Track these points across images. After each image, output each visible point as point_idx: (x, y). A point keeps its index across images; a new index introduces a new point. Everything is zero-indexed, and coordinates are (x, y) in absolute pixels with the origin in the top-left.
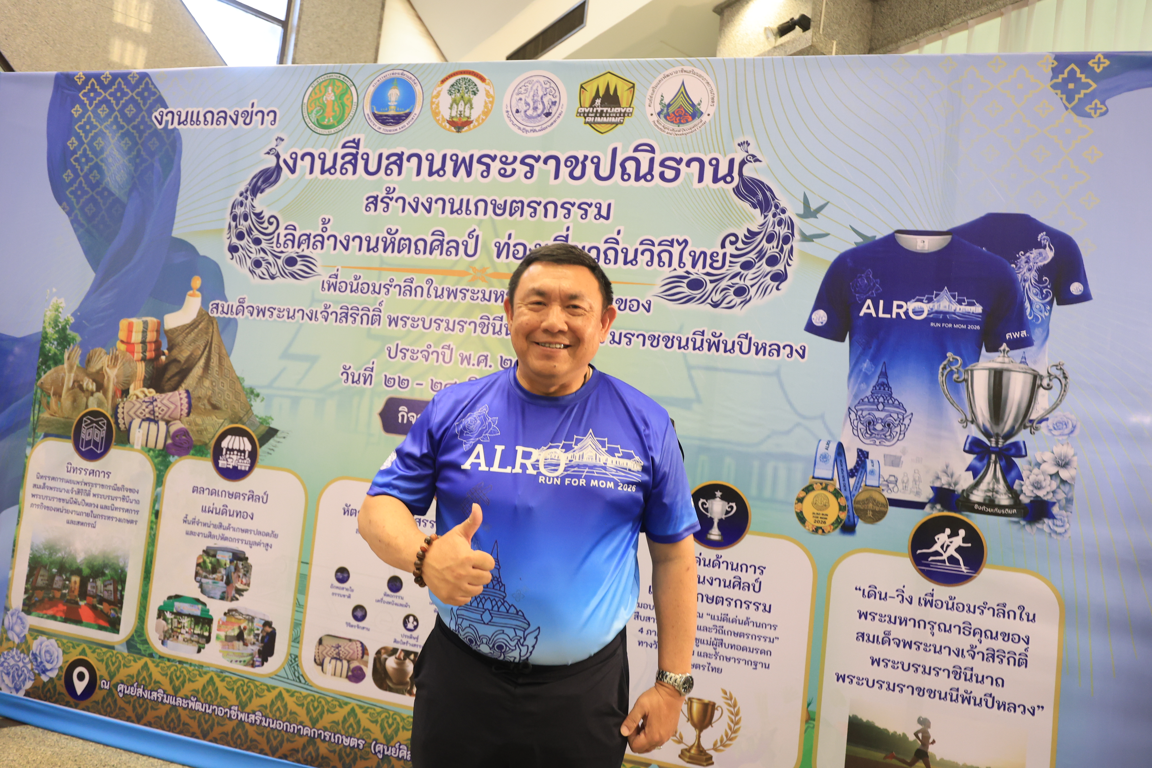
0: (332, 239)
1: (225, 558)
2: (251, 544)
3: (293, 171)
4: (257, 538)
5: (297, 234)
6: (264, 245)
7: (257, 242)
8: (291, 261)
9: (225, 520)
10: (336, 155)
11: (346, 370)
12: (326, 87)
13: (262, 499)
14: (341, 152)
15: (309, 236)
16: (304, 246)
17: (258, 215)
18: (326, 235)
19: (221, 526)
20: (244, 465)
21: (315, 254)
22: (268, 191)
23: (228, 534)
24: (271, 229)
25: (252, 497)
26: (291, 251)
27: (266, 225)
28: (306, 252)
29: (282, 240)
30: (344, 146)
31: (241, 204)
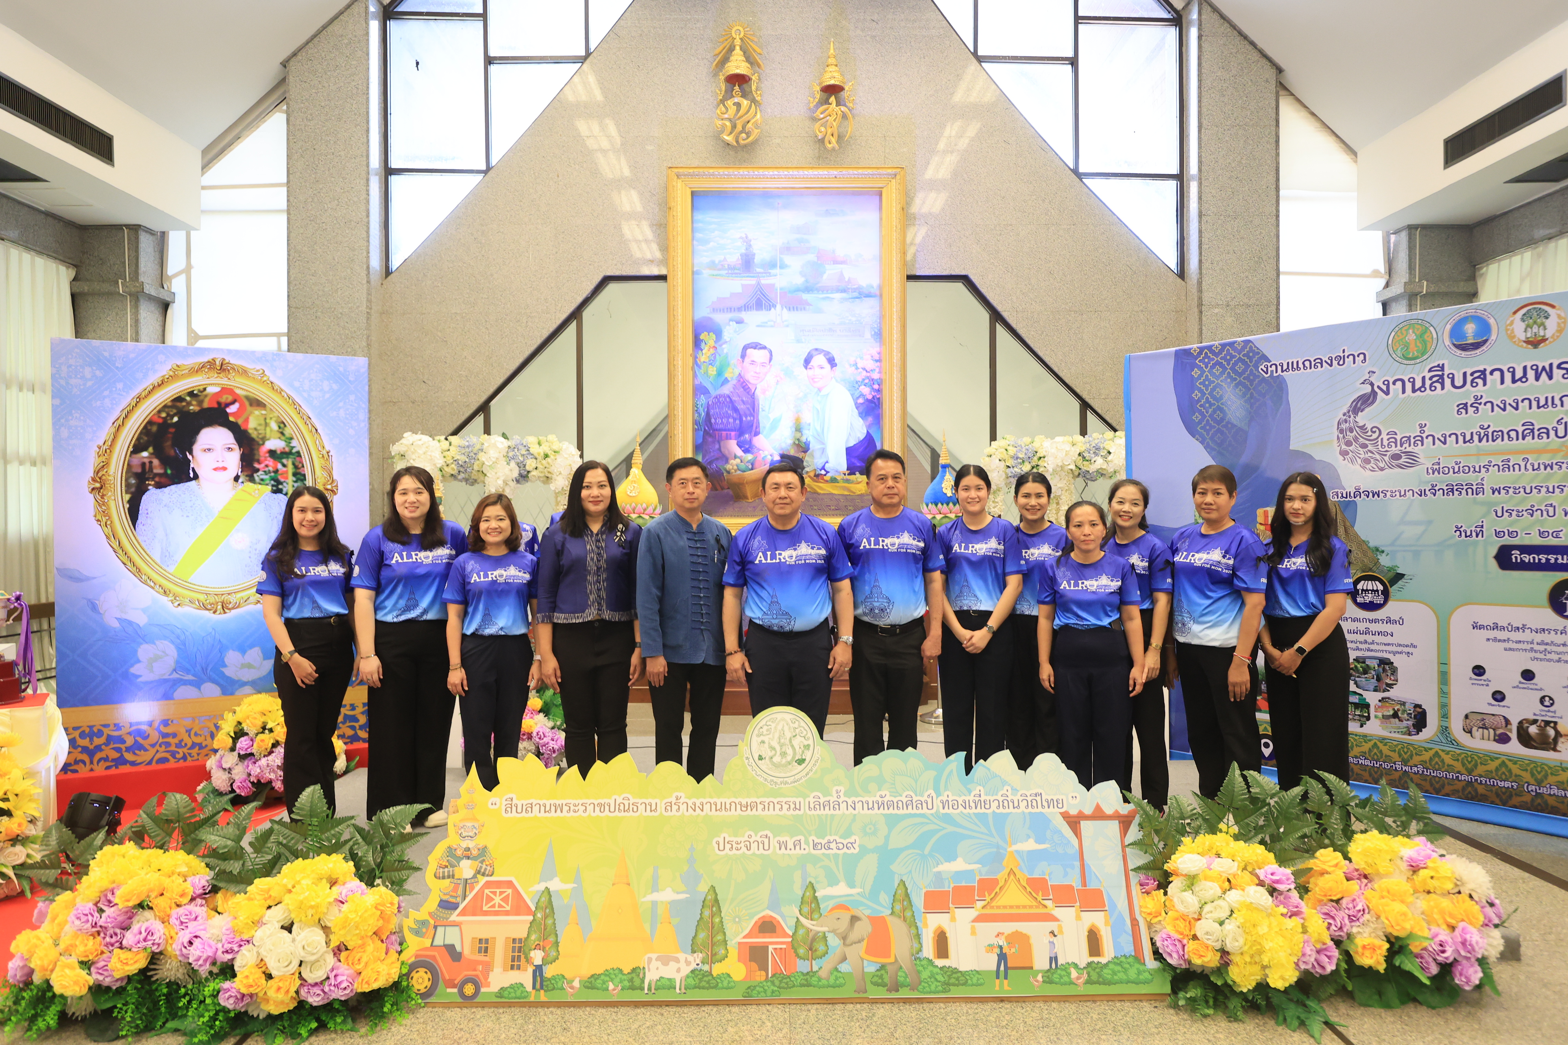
0: (1431, 438)
1: (1374, 664)
2: (1395, 653)
3: (1387, 393)
4: (1399, 649)
5: (1398, 437)
6: (1370, 448)
7: (1364, 446)
8: (1396, 457)
9: (1369, 638)
10: (1424, 378)
11: (1458, 529)
12: (1407, 330)
13: (1401, 622)
14: (1428, 375)
15: (1409, 438)
16: (1407, 445)
17: (1362, 428)
18: (1424, 436)
19: (1366, 642)
20: (1380, 600)
21: (1418, 450)
22: (1367, 410)
23: (1372, 647)
24: (1375, 436)
25: (1389, 621)
26: (1394, 450)
27: (1370, 433)
28: (1408, 449)
29: (1385, 442)
30: (1430, 371)
31: (1346, 421)
